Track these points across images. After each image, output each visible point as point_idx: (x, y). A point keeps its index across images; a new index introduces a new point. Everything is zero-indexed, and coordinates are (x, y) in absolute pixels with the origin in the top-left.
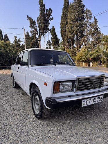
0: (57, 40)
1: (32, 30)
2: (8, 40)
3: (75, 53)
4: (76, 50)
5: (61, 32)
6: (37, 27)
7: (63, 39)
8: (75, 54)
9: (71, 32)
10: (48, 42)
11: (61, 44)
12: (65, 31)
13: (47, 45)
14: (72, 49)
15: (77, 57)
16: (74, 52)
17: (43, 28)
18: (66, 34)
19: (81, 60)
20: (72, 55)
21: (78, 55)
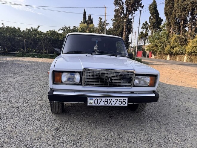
0: (159, 21)
1: (117, 8)
2: (92, 22)
3: (186, 40)
4: (189, 36)
5: (165, 9)
6: (124, 3)
7: (168, 19)
8: (185, 43)
9: (182, 8)
10: (144, 24)
11: (165, 27)
12: (171, 6)
13: (142, 28)
14: (181, 34)
15: (189, 48)
16: (183, 39)
17: (132, 5)
18: (173, 12)
19: (194, 52)
20: (180, 45)
21: (190, 45)
